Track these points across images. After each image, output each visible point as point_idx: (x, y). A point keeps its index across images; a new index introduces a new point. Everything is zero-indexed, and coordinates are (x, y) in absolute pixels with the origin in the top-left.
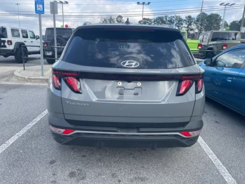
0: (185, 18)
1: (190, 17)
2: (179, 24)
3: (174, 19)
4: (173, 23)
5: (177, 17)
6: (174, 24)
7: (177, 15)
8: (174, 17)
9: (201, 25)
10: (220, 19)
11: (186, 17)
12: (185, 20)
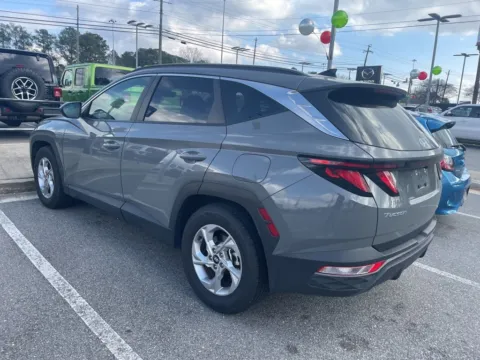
0: (34, 34)
1: (44, 32)
2: (22, 43)
3: (8, 30)
4: (9, 39)
5: (16, 28)
6: (12, 43)
7: (16, 24)
8: (8, 27)
9: (71, 52)
10: (105, 45)
11: (37, 32)
12: (34, 37)
